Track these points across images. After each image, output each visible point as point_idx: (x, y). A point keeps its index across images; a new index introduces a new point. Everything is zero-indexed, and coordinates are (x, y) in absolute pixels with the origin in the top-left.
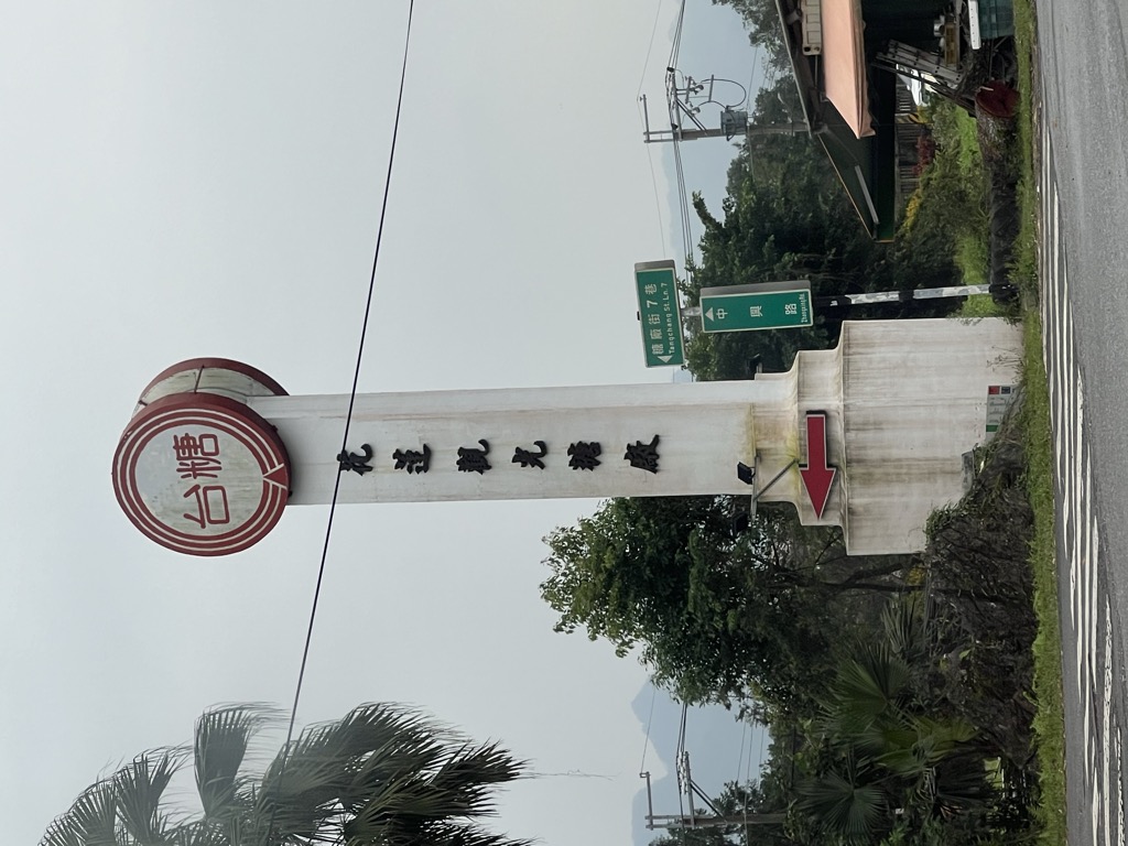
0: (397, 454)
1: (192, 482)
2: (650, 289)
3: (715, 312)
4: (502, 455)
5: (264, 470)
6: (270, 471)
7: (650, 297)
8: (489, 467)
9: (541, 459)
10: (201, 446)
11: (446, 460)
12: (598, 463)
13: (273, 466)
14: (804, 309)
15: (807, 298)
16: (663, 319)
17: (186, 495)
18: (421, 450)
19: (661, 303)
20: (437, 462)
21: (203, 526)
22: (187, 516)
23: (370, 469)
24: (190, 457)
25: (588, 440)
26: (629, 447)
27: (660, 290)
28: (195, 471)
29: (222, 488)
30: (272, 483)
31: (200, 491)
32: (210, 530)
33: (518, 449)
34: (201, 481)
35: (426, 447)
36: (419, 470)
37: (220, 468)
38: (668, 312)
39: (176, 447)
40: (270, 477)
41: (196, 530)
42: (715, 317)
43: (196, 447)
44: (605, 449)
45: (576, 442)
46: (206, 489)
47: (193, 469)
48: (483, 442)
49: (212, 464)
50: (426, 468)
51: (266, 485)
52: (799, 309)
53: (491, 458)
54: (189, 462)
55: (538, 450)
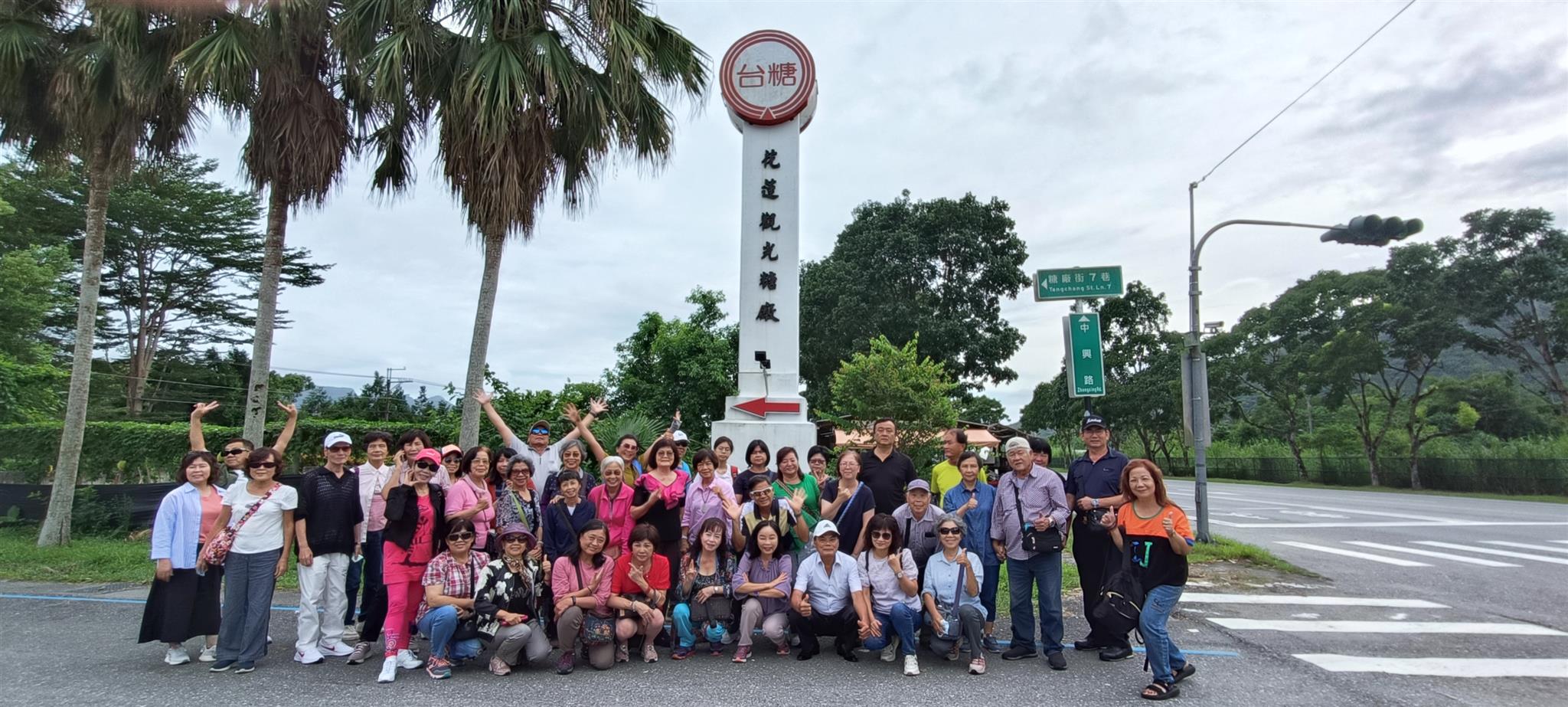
0: (773, 181)
1: (766, 70)
2: (1105, 277)
3: (1086, 323)
4: (769, 236)
5: (772, 108)
6: (771, 111)
7: (1098, 277)
8: (763, 229)
9: (767, 257)
10: (788, 77)
11: (769, 207)
12: (764, 288)
13: (774, 113)
14: (1088, 390)
15: (1098, 393)
16: (1080, 284)
17: (758, 67)
18: (775, 194)
19: (1093, 284)
20: (767, 203)
21: (738, 74)
22: (745, 66)
23: (765, 166)
24: (782, 71)
25: (777, 283)
26: (773, 305)
27: (1105, 283)
28: (773, 72)
29: (762, 85)
30: (764, 111)
31: (760, 74)
32: (736, 78)
33: (773, 245)
34: (767, 76)
35: (777, 197)
36: (763, 192)
37: (774, 85)
38: (1085, 288)
39: (788, 64)
40: (768, 110)
41: (737, 68)
42: (1082, 323)
43: (788, 74)
44: (772, 292)
45: (777, 276)
46: (762, 77)
47: (774, 72)
48: (778, 228)
49: (777, 82)
50: (764, 196)
51: (763, 108)
52: (1088, 386)
53: (768, 231)
54: (779, 69)
55: (773, 256)
